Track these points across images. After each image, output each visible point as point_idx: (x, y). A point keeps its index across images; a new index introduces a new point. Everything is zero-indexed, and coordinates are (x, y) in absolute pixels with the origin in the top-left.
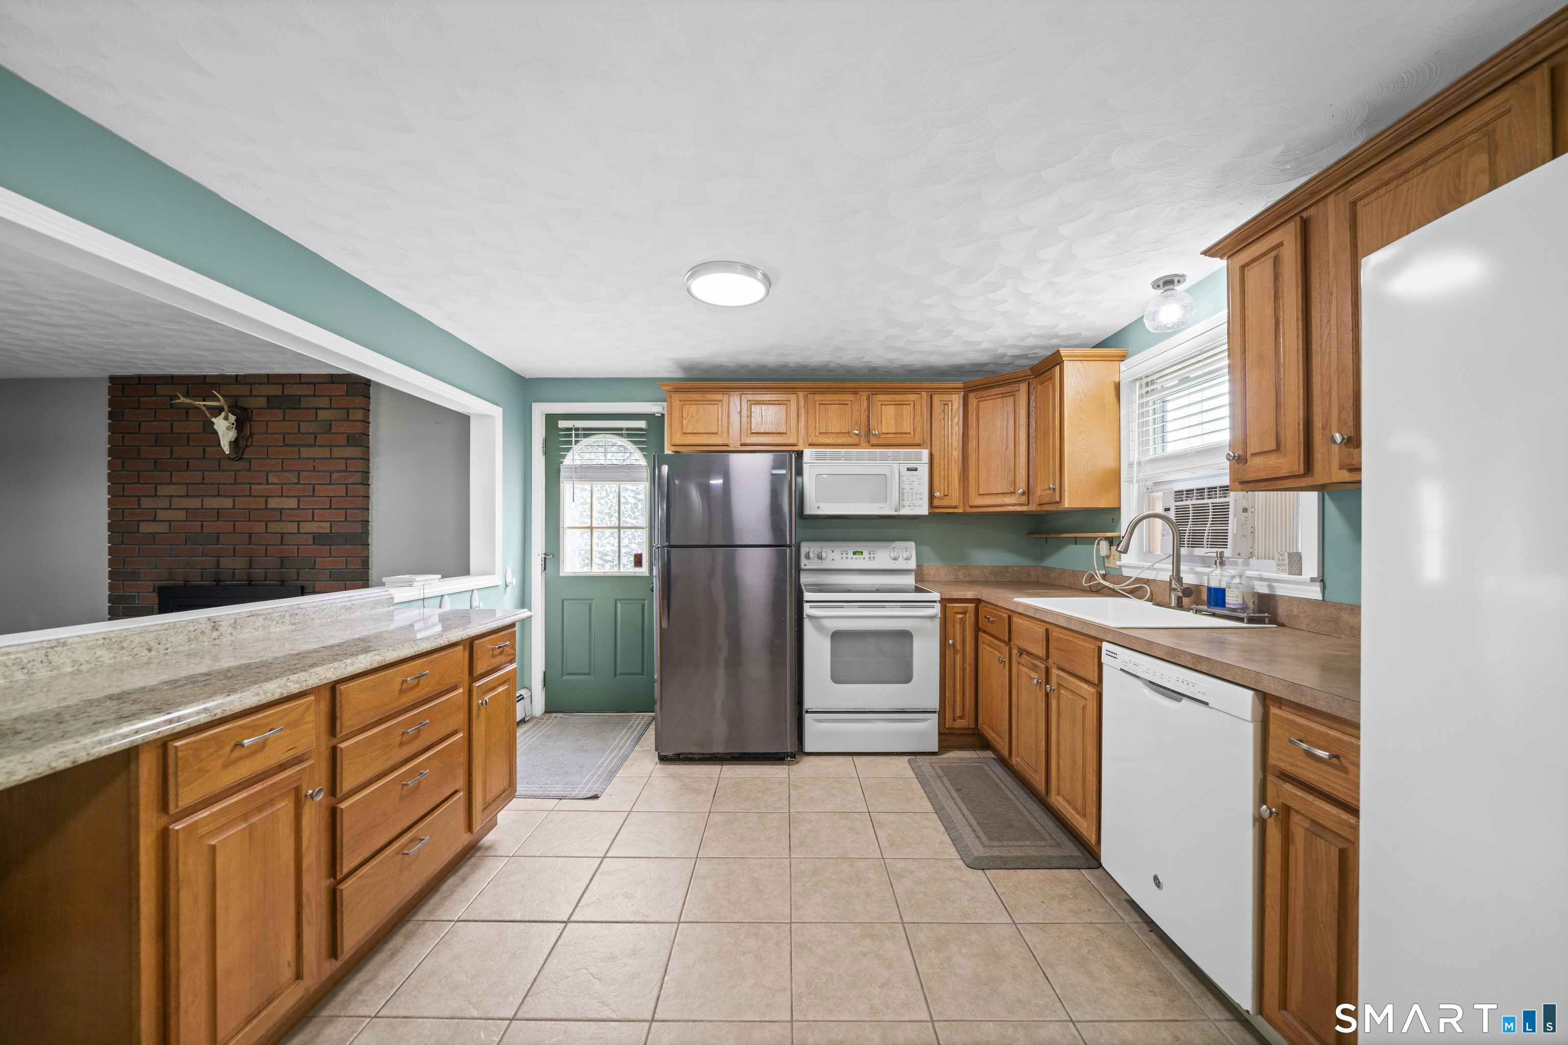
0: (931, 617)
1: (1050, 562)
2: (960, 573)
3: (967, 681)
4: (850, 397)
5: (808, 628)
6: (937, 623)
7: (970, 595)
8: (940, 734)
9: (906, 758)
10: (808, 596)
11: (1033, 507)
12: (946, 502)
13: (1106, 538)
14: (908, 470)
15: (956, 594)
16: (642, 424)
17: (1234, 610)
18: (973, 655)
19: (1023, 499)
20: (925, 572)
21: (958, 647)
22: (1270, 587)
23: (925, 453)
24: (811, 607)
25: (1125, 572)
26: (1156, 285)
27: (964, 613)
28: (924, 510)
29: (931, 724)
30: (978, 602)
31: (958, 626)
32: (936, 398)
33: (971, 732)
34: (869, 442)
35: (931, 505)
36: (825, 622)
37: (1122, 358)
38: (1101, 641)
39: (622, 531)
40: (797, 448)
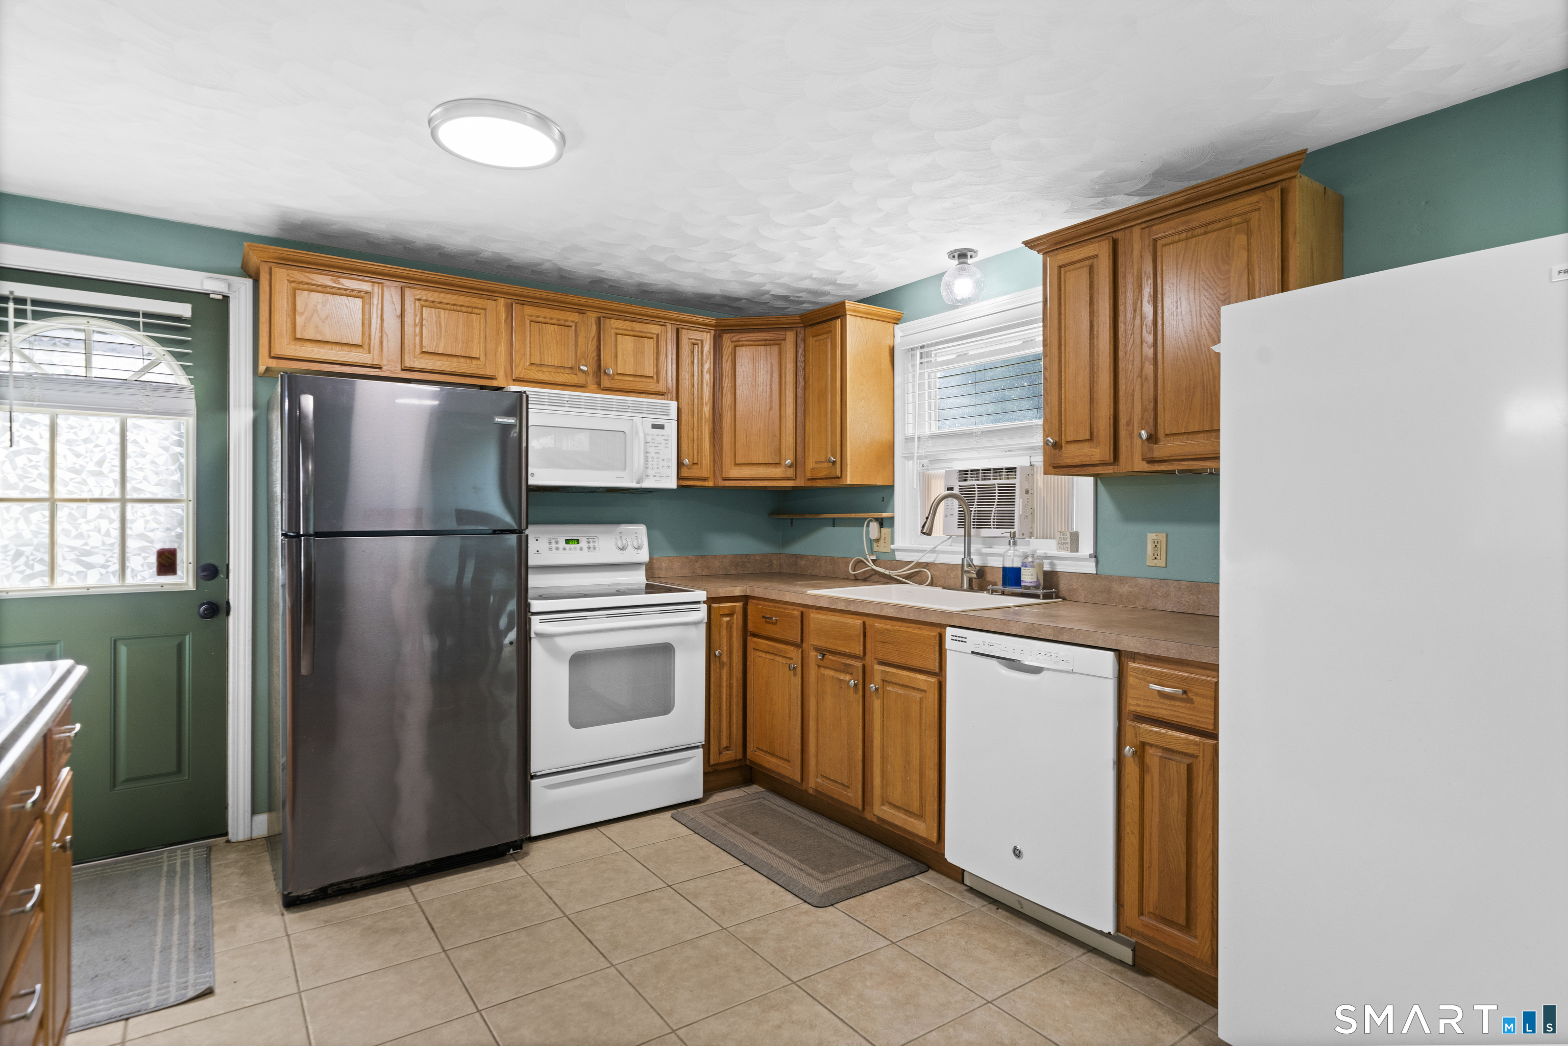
0: (696, 624)
1: (798, 548)
2: (697, 565)
3: (735, 700)
4: (574, 317)
5: (537, 649)
6: (703, 629)
7: (737, 591)
8: (706, 774)
9: (668, 815)
10: (536, 605)
11: (800, 483)
12: (695, 472)
13: (876, 519)
14: (655, 426)
15: (724, 590)
16: (184, 310)
17: (1028, 588)
18: (740, 667)
19: (790, 473)
20: (656, 565)
21: (725, 659)
22: (1052, 564)
23: (674, 404)
24: (542, 621)
25: (900, 556)
26: (952, 255)
27: (731, 615)
28: (672, 484)
29: (695, 763)
30: (745, 599)
31: (724, 632)
32: (686, 336)
33: (737, 765)
34: (599, 384)
35: (679, 478)
36: (561, 642)
37: (897, 321)
38: (944, 626)
39: (129, 506)
40: (495, 383)
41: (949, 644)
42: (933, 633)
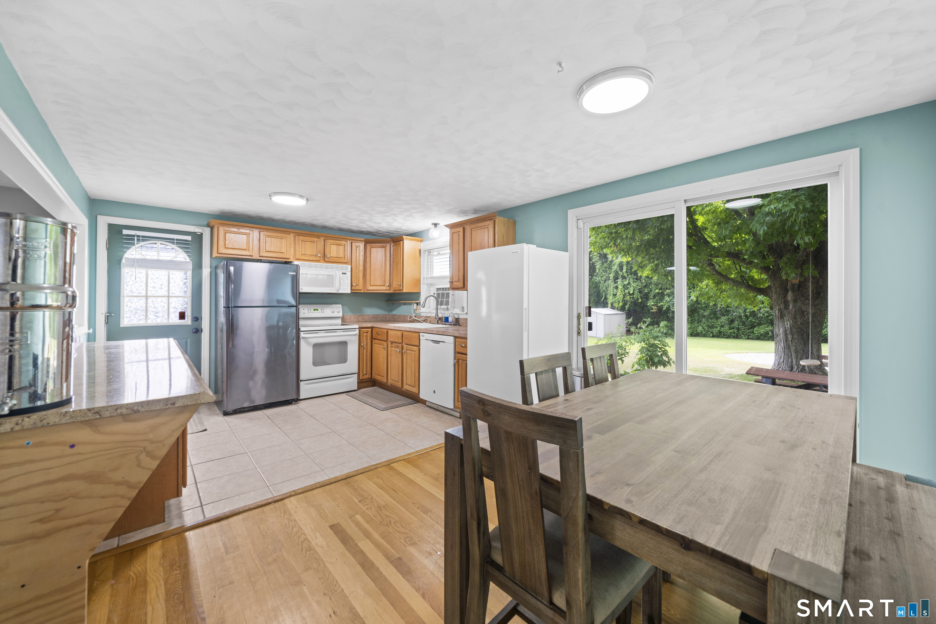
0: (355, 335)
1: (394, 312)
2: (360, 318)
3: (368, 359)
4: (316, 239)
5: (302, 343)
6: (357, 337)
7: (369, 325)
8: (358, 383)
9: (345, 394)
10: (302, 329)
11: (391, 291)
12: (357, 288)
13: (416, 303)
14: (343, 273)
15: (365, 325)
16: (189, 238)
17: (450, 323)
18: (370, 349)
19: (388, 288)
20: (345, 318)
21: (365, 346)
22: (458, 316)
23: (350, 267)
24: (304, 334)
25: (422, 314)
26: (433, 224)
27: (367, 333)
28: (349, 291)
29: (355, 378)
30: (372, 328)
31: (365, 338)
32: (354, 244)
33: (369, 380)
34: (324, 260)
35: (351, 289)
36: (310, 340)
37: (422, 241)
38: (420, 333)
39: (170, 298)
40: (289, 260)
41: (421, 337)
42: (417, 335)
